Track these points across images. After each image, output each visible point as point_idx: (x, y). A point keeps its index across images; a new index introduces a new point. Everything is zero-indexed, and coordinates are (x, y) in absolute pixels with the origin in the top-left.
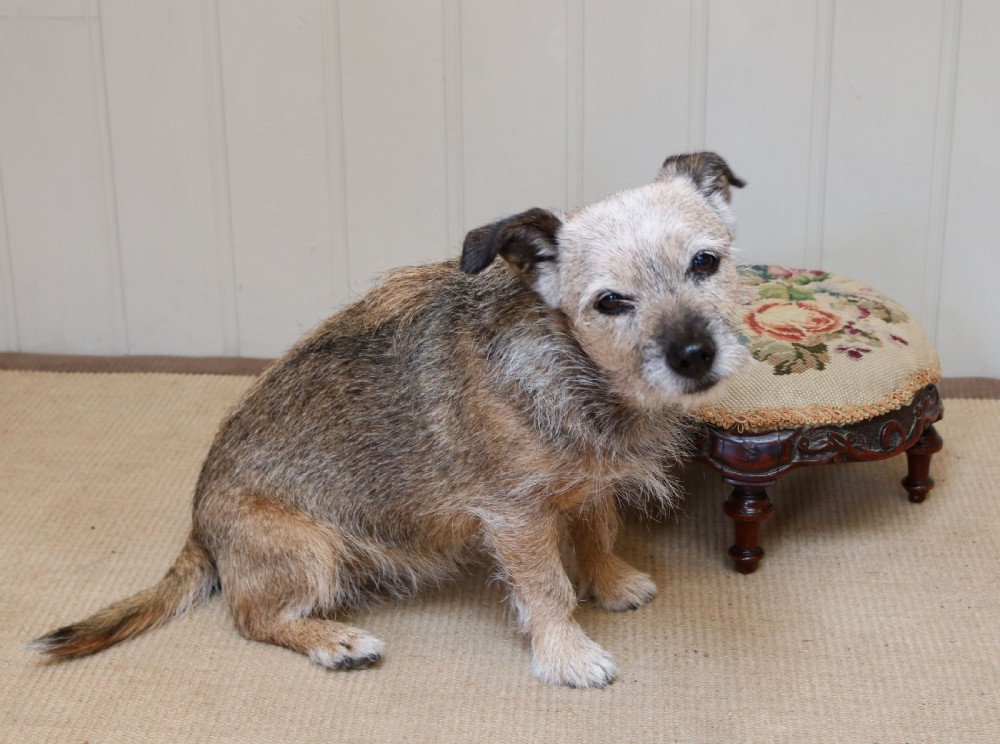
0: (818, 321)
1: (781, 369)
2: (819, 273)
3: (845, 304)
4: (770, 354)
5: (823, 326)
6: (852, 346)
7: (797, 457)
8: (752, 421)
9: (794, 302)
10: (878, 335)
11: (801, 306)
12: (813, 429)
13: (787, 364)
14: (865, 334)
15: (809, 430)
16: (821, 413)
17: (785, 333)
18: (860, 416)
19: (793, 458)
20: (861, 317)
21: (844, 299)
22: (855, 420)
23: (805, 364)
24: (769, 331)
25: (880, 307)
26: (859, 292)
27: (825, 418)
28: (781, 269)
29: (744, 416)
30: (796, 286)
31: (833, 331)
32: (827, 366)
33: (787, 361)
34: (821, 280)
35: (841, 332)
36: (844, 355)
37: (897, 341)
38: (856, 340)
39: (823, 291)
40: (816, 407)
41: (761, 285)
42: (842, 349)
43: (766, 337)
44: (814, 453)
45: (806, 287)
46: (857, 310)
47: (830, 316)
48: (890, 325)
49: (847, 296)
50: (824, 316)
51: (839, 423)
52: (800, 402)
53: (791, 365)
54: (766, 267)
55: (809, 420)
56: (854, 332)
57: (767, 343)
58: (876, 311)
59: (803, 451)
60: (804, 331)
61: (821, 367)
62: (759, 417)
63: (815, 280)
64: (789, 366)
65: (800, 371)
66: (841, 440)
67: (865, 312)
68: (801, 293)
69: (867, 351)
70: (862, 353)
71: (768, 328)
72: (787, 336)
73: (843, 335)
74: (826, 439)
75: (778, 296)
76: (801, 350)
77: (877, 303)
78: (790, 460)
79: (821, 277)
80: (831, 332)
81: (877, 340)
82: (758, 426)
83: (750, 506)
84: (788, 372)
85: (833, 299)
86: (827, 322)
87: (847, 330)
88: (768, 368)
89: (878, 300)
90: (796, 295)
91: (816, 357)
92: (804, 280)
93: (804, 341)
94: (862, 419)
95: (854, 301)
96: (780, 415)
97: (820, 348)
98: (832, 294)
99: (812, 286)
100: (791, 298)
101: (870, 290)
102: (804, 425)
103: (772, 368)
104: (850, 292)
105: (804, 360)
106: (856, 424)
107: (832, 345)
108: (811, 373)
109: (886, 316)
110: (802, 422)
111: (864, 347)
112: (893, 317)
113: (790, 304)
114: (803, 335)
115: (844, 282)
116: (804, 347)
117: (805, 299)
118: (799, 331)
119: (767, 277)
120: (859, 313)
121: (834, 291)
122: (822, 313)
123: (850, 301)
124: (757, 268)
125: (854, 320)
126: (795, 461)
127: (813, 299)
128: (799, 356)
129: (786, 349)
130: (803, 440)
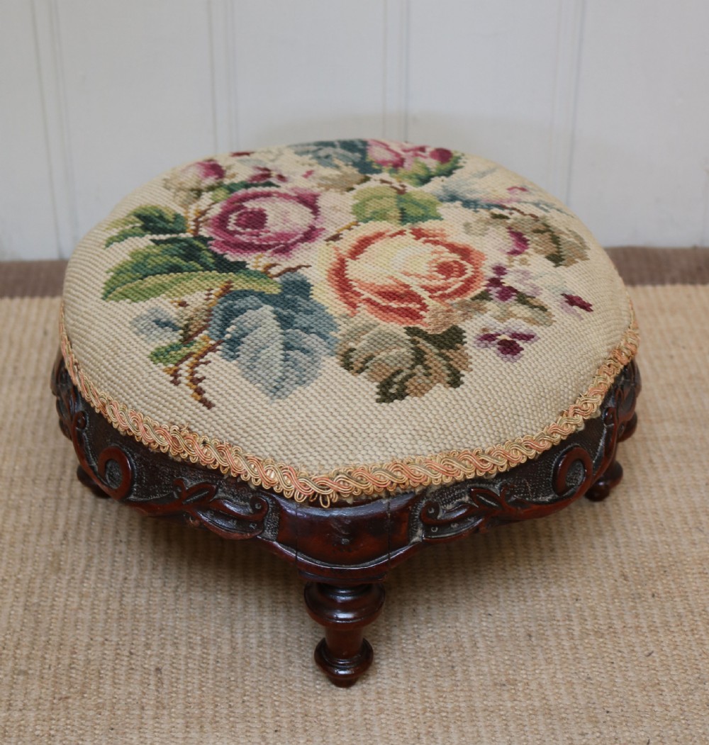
0: (445, 269)
1: (390, 391)
2: (443, 155)
3: (488, 223)
4: (371, 357)
5: (456, 283)
6: (503, 329)
7: (420, 532)
8: (341, 490)
9: (407, 227)
10: (544, 298)
11: (418, 234)
12: (444, 488)
13: (400, 377)
14: (523, 299)
15: (439, 490)
16: (457, 465)
17: (394, 305)
18: (520, 457)
19: (414, 534)
20: (514, 253)
21: (485, 214)
22: (513, 465)
23: (427, 375)
24: (368, 301)
25: (545, 229)
26: (508, 195)
27: (464, 471)
28: (387, 148)
29: (329, 484)
30: (411, 188)
31: (473, 294)
32: (466, 378)
33: (398, 372)
34: (449, 173)
35: (484, 296)
36: (492, 351)
37: (575, 307)
38: (511, 315)
39: (453, 198)
40: (449, 455)
41: (358, 187)
42: (488, 338)
43: (365, 315)
44: (446, 524)
45: (428, 188)
46: (507, 235)
47: (465, 252)
48: (561, 269)
49: (489, 206)
50: (455, 257)
51: (487, 474)
52: (423, 448)
53: (406, 379)
54: (365, 143)
55: (438, 478)
56: (507, 293)
57: (367, 328)
58: (536, 238)
59: (430, 523)
60: (425, 295)
61: (455, 381)
62: (352, 484)
63: (439, 175)
64: (402, 382)
65: (421, 391)
66: (491, 496)
67: (521, 241)
68: (417, 204)
69: (528, 337)
70: (520, 343)
71: (367, 295)
72: (397, 311)
73: (489, 305)
74: (466, 499)
75: (381, 216)
76: (424, 344)
77: (536, 218)
78: (409, 541)
79: (447, 166)
80: (468, 298)
81: (543, 309)
82: (351, 495)
83: (345, 607)
84: (401, 395)
85: (468, 214)
86: (462, 271)
87: (494, 291)
88: (367, 387)
89: (539, 213)
90: (412, 211)
91: (447, 358)
92: (422, 173)
93: (428, 323)
94: (523, 461)
95: (502, 217)
96: (388, 477)
97: (452, 338)
98: (467, 204)
99: (436, 185)
100: (404, 218)
101: (523, 189)
102: (430, 486)
103: (373, 387)
104: (493, 197)
105: (426, 367)
106: (513, 470)
107: (472, 327)
108: (440, 392)
109: (552, 248)
110: (426, 484)
111: (524, 328)
112: (565, 251)
113: (401, 233)
114: (424, 307)
115: (483, 174)
116: (427, 337)
117: (424, 218)
118: (418, 299)
119: (366, 168)
120: (510, 244)
121: (469, 196)
122: (453, 248)
123: (495, 216)
124: (349, 146)
125: (503, 260)
126: (416, 539)
127: (438, 217)
128: (419, 357)
129: (398, 342)
130: (429, 505)
